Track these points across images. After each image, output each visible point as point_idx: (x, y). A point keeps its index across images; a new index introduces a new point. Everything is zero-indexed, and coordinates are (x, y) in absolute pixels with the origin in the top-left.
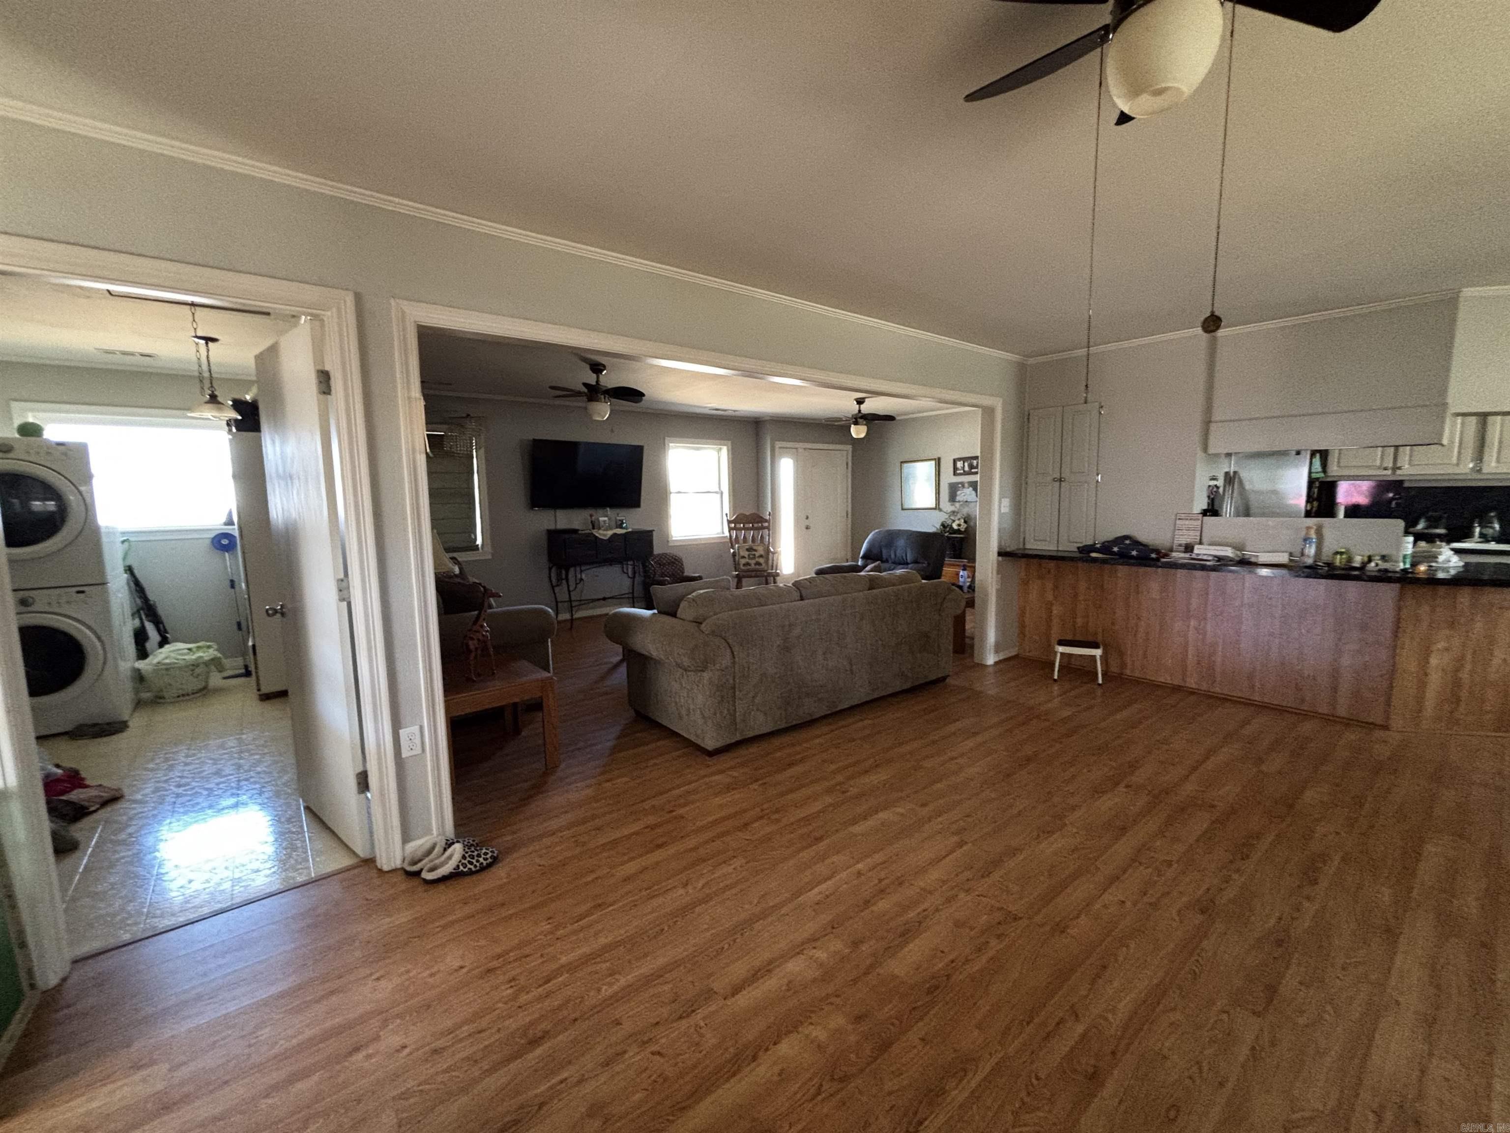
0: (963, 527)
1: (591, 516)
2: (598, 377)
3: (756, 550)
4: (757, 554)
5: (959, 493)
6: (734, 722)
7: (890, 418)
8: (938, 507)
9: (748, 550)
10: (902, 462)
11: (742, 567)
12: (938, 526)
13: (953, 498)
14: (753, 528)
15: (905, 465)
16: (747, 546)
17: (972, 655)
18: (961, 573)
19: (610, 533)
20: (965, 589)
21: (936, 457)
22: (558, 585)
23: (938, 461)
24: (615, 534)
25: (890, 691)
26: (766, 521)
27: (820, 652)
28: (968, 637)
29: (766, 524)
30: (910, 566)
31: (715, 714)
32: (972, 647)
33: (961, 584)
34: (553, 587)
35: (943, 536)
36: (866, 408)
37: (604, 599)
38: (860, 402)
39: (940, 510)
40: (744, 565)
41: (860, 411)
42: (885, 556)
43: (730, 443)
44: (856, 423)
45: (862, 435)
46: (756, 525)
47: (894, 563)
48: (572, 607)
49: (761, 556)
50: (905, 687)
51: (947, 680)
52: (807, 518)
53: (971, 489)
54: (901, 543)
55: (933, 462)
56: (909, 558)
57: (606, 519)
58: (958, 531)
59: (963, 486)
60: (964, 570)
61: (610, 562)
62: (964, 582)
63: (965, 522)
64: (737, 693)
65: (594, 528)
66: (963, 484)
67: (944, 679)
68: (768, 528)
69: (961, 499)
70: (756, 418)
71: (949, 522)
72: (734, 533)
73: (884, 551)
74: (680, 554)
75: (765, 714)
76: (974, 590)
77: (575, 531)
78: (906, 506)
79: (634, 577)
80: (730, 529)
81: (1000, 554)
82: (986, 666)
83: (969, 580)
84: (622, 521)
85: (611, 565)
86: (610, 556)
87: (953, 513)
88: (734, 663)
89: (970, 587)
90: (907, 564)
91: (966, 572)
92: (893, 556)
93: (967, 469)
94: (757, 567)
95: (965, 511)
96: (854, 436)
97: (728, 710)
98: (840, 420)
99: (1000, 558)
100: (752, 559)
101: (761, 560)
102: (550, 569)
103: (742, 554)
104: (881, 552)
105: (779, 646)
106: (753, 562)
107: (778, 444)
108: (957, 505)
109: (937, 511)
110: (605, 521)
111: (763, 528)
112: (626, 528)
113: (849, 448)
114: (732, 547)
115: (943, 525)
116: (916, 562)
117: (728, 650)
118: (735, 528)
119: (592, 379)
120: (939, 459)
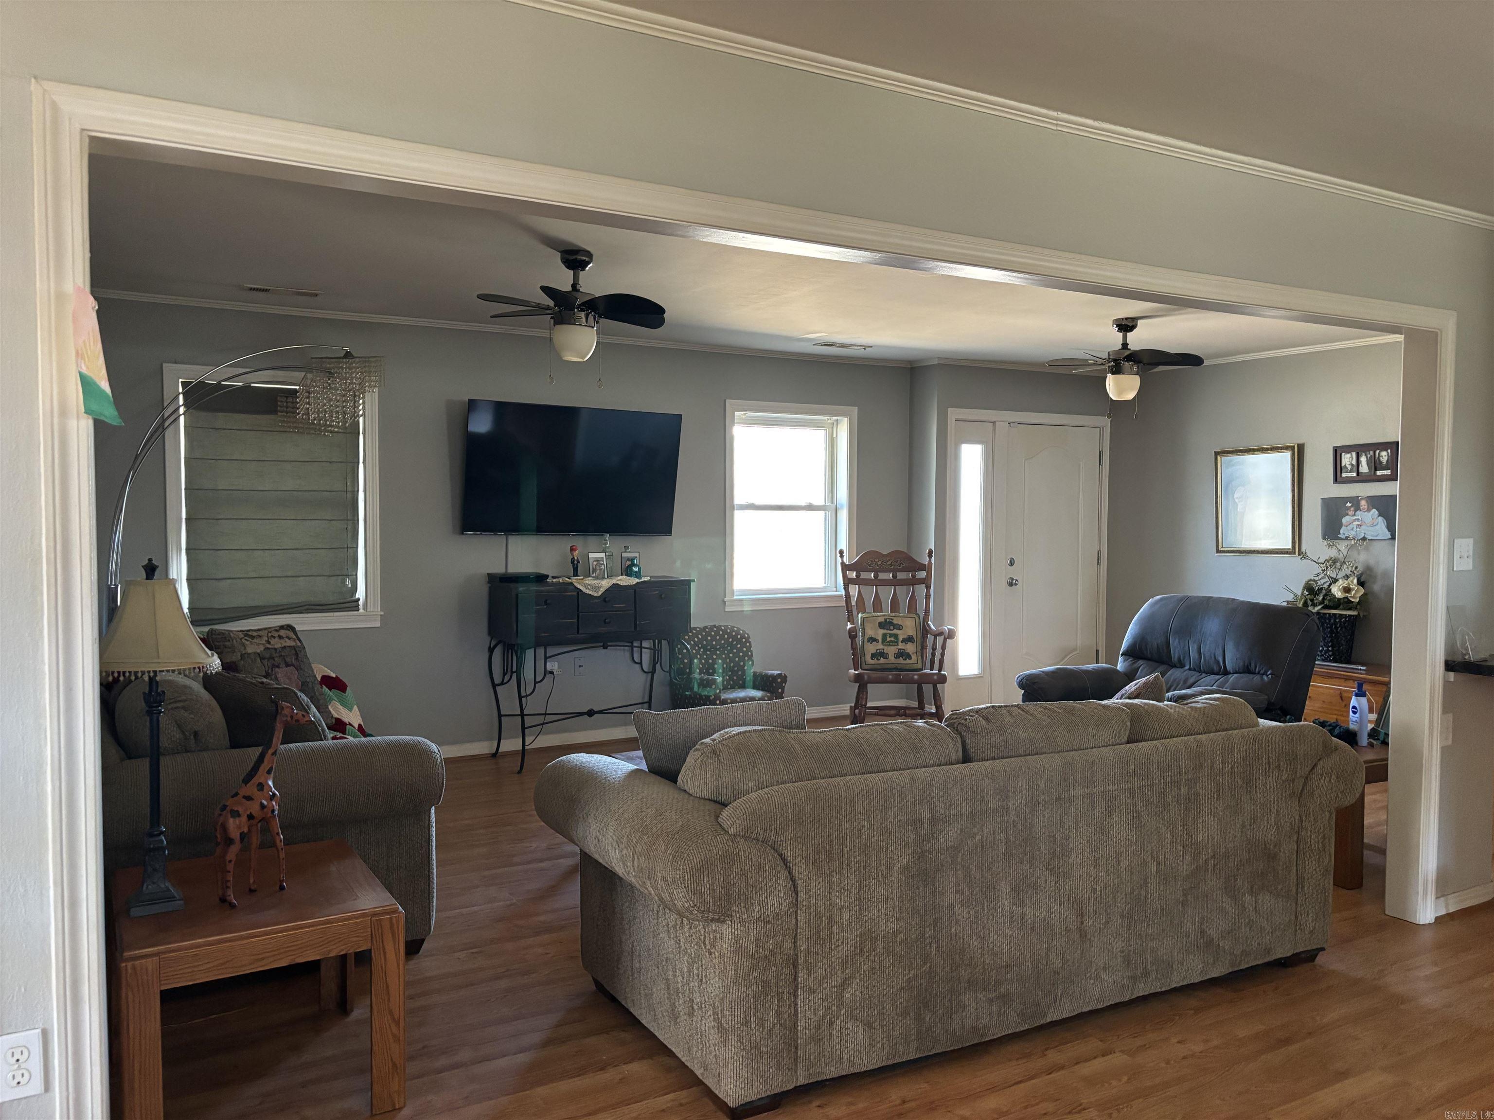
0: (1356, 594)
1: (572, 549)
2: (576, 278)
3: (899, 627)
4: (902, 635)
5: (1345, 520)
6: (791, 1045)
7: (1191, 360)
8: (1297, 549)
9: (882, 625)
10: (1217, 454)
11: (868, 658)
12: (1299, 590)
13: (1331, 531)
14: (895, 582)
15: (1224, 460)
16: (880, 617)
17: (1381, 895)
18: (1354, 701)
19: (606, 584)
20: (1364, 740)
21: (1295, 443)
22: (502, 684)
23: (1299, 454)
24: (615, 586)
25: (1176, 981)
26: (922, 568)
27: (1005, 888)
28: (1371, 847)
29: (922, 574)
30: (1232, 678)
31: (747, 1023)
32: (1381, 872)
33: (1352, 726)
34: (494, 686)
35: (1309, 614)
36: (1138, 340)
37: (591, 713)
38: (1126, 326)
39: (1303, 555)
40: (873, 656)
41: (1125, 345)
42: (1175, 654)
43: (855, 410)
44: (1117, 370)
45: (1130, 396)
46: (901, 576)
47: (1198, 669)
48: (523, 728)
49: (909, 639)
50: (1215, 973)
51: (1320, 959)
52: (1012, 563)
53: (1374, 512)
54: (1212, 626)
55: (1288, 455)
56: (1231, 659)
57: (603, 555)
58: (1346, 603)
59: (1357, 508)
60: (1361, 694)
61: (603, 641)
62: (1361, 723)
63: (1361, 583)
64: (802, 976)
65: (576, 574)
66: (1355, 502)
67: (1309, 957)
68: (926, 582)
69: (1352, 534)
70: (910, 362)
71: (1323, 582)
72: (854, 590)
73: (1174, 643)
74: (745, 628)
75: (869, 1025)
76: (1385, 743)
77: (541, 578)
78: (1225, 546)
79: (653, 672)
80: (847, 582)
81: (1450, 666)
82: (1415, 928)
83: (1373, 717)
84: (632, 560)
85: (605, 647)
86: (603, 629)
87: (1333, 562)
88: (796, 904)
89: (1373, 734)
90: (1226, 673)
91: (1364, 700)
92: (1193, 654)
93: (1364, 468)
94: (901, 660)
95: (1362, 558)
96: (1113, 395)
97: (778, 1014)
98: (1083, 363)
99: (1452, 675)
100: (890, 643)
101: (910, 648)
102: (491, 651)
103: (870, 633)
104: (1168, 643)
105: (905, 869)
106: (891, 650)
107: (954, 414)
108: (1343, 546)
109: (1296, 559)
110: (597, 560)
111: (915, 582)
112: (638, 575)
113: (1105, 422)
114: (850, 618)
115: (1309, 588)
116: (1247, 670)
117: (783, 875)
118: (857, 581)
119: (563, 279)
120: (1301, 447)
